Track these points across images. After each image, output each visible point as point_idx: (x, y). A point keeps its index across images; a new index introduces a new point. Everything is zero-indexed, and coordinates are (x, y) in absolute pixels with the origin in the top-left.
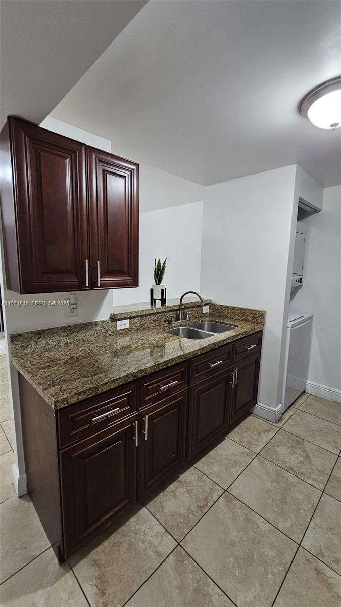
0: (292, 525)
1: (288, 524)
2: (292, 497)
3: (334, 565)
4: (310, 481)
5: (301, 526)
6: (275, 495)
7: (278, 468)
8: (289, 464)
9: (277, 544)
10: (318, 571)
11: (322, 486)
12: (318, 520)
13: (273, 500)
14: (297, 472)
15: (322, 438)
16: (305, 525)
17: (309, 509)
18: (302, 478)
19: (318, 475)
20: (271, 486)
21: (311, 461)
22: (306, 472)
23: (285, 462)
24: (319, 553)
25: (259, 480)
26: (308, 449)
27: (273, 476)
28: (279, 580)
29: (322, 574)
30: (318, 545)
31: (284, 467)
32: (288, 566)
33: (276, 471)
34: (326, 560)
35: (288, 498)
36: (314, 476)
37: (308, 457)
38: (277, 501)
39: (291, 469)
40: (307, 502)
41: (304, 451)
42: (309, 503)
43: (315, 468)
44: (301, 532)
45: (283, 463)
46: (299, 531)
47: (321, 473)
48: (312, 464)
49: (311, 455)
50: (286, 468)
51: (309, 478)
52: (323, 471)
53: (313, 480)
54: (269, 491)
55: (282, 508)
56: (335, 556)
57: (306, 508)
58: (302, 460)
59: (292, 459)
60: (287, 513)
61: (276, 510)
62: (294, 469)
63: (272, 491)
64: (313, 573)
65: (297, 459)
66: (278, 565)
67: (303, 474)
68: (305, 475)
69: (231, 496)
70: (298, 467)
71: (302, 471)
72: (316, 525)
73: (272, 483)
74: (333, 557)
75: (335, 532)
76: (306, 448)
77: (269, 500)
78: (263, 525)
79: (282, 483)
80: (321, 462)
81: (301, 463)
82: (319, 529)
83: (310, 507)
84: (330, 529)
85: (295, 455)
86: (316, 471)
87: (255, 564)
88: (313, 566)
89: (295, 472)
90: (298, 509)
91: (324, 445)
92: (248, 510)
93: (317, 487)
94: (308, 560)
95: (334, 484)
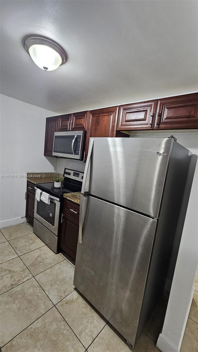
0: (44, 304)
1: (43, 307)
2: (29, 295)
3: (66, 294)
4: (25, 280)
5: (46, 300)
6: (24, 306)
7: (7, 293)
8: (8, 284)
9: (51, 319)
10: (67, 303)
11: (31, 275)
12: (46, 289)
13: (26, 308)
14: (16, 283)
15: (3, 256)
16: (46, 297)
17: (39, 289)
18: (21, 283)
19: (24, 273)
20: (16, 305)
21: (14, 271)
22: (19, 278)
23: (5, 286)
24: (60, 298)
25: (8, 312)
26: (5, 268)
27: (10, 300)
28: (67, 327)
29: (68, 301)
30: (57, 296)
31: (8, 289)
32: (62, 318)
33: (8, 296)
34: (63, 296)
35: (29, 298)
36: (24, 276)
37: (10, 271)
38: (28, 306)
39: (12, 285)
40: (35, 289)
41: (5, 270)
42: (36, 288)
43: (19, 272)
44: (49, 301)
45: (5, 288)
46: (48, 302)
47: (23, 271)
48: (16, 272)
49: (10, 269)
50: (10, 288)
51: (23, 279)
52: (23, 269)
53: (25, 277)
54: (19, 309)
55: (33, 305)
56: (63, 291)
57: (38, 291)
58: (10, 275)
59: (7, 280)
60: (37, 304)
61: (33, 310)
62: (13, 283)
63: (20, 307)
64: (67, 305)
65: (8, 277)
66: (60, 324)
67: (19, 280)
68: (20, 280)
69: (8, 345)
70: (13, 281)
71: (17, 280)
72: (48, 291)
73: (14, 303)
74: (63, 292)
75: (53, 284)
76: (4, 268)
77: (25, 312)
78: (38, 325)
79: (18, 297)
80: (17, 267)
81: (11, 277)
82: (50, 291)
83: (38, 288)
84: (51, 285)
85: (5, 277)
86: (21, 273)
87: (58, 341)
88: (64, 304)
89: (15, 284)
90: (37, 295)
91: (9, 258)
92: (25, 331)
93: (30, 278)
94: (62, 305)
95: (32, 269)
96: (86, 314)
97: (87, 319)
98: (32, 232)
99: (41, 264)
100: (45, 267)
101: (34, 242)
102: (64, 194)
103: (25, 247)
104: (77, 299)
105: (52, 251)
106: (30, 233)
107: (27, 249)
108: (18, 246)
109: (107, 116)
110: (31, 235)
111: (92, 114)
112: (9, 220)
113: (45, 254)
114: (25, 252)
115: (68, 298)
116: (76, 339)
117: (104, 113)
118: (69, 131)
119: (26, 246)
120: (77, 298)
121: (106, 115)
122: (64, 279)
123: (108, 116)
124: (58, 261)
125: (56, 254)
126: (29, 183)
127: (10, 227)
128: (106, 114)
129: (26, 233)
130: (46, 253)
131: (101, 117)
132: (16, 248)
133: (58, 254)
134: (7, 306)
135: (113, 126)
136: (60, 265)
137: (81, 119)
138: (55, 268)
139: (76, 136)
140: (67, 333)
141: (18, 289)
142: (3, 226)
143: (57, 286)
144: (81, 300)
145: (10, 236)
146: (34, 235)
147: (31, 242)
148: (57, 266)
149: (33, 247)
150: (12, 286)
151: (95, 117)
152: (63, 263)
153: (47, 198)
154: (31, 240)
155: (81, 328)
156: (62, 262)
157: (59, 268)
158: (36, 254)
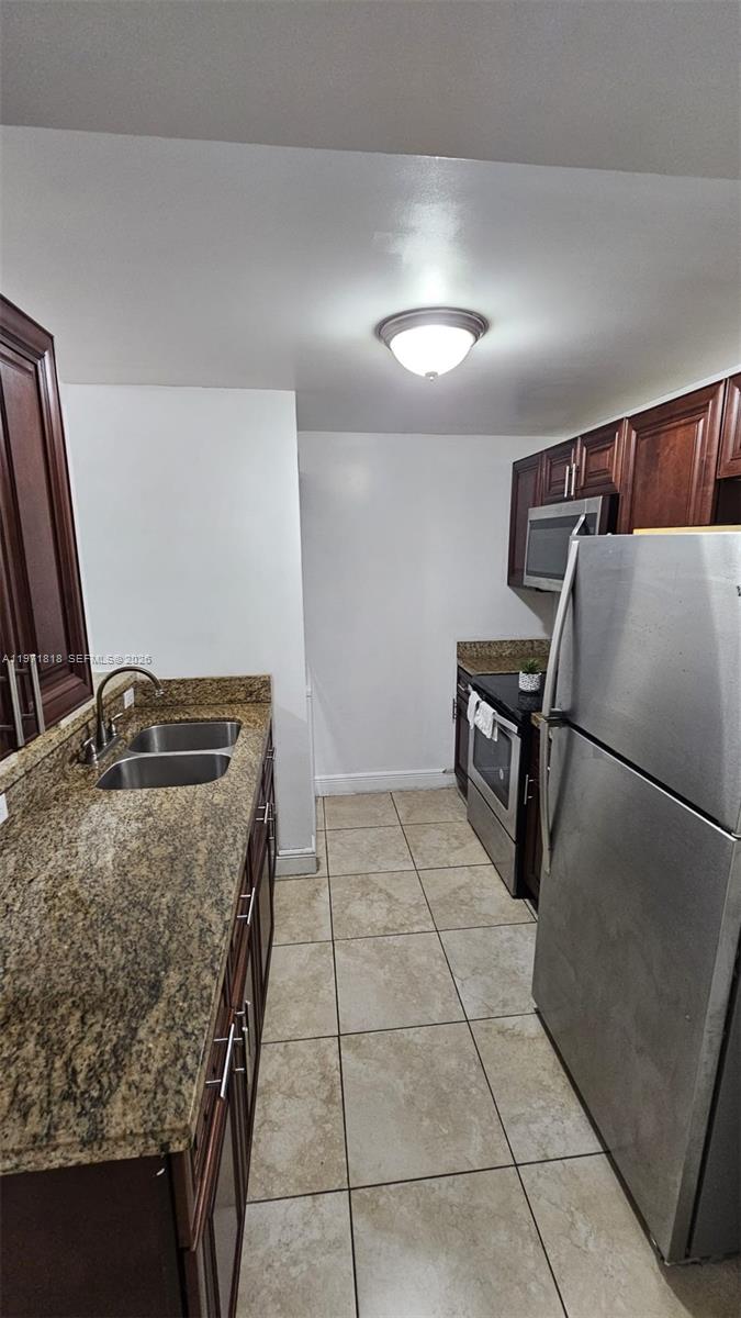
0: (443, 1004)
1: (439, 1006)
2: (416, 967)
3: (508, 1011)
4: (416, 929)
5: (450, 996)
6: (398, 982)
7: (372, 940)
8: (380, 923)
9: (449, 1044)
10: (502, 1032)
11: (431, 924)
12: (458, 972)
13: (403, 991)
14: (396, 927)
15: (384, 858)
16: (453, 990)
17: (441, 966)
18: (406, 931)
19: (418, 913)
20: (385, 974)
21: (397, 900)
22: (403, 920)
23: (372, 925)
24: (487, 1011)
25: (366, 979)
26: (382, 885)
27: (376, 957)
28: (484, 1087)
29: (507, 1031)
30: (480, 1002)
31: (376, 932)
32: (478, 1058)
33: (375, 946)
34: (498, 1011)
35: (414, 973)
36: (416, 918)
37: (390, 896)
38: (406, 987)
39: (386, 928)
40: (434, 960)
41: (380, 891)
42: (436, 959)
43: (408, 906)
44: (456, 1002)
45: (373, 928)
46: (453, 1004)
47: (417, 906)
48: (401, 903)
49: (390, 891)
50: (381, 932)
51: (412, 925)
52: (416, 903)
53: (417, 924)
54: (388, 984)
55: (418, 992)
56: (500, 999)
57: (438, 969)
58: (388, 906)
59: (378, 914)
60: (428, 994)
61: (414, 1001)
62: (390, 926)
63: (391, 981)
64: (500, 1040)
65: (382, 908)
66: (469, 1068)
67: (403, 923)
68: (405, 924)
69: (353, 1037)
70: (391, 920)
71: (398, 921)
72: (463, 981)
73: (381, 968)
74: (500, 1001)
75: (481, 971)
76: (379, 886)
77: (398, 996)
78: (419, 1037)
79: (393, 958)
80: (408, 893)
81: (389, 911)
82: (468, 982)
83: (440, 962)
84: (474, 971)
85: (375, 905)
86: (412, 910)
87: (450, 1096)
88: (494, 1032)
89: (393, 930)
90: (433, 977)
91: (393, 866)
92: (389, 1034)
93: (427, 930)
94: (487, 1030)
95: (438, 911)
96: (547, 1089)
97: (545, 1100)
98: (464, 819)
99: (463, 907)
100: (473, 921)
101: (463, 845)
102: (533, 714)
103: (435, 851)
104: (533, 1039)
105: (503, 886)
106: (460, 819)
107: (440, 859)
108: (421, 844)
109: (683, 429)
110: (459, 825)
111: (636, 430)
112: (385, 773)
113: (482, 886)
114: (432, 864)
115: (509, 1022)
116: (497, 1123)
117: (671, 417)
118: (569, 499)
119: (438, 849)
120: (536, 1038)
121: (681, 426)
122: (514, 973)
123: (687, 428)
124: (515, 918)
125: (514, 897)
126: (462, 673)
127: (415, 791)
128: (682, 422)
129: (450, 815)
130: (485, 883)
131: (663, 435)
132: (416, 848)
133: (517, 901)
134: (366, 967)
135: (705, 466)
136: (515, 932)
137: (603, 454)
138: (498, 934)
139: (582, 519)
140: (479, 1097)
141: (398, 941)
142: (399, 786)
143: (489, 980)
144: (544, 1046)
145: (409, 814)
146: (468, 827)
147: (455, 843)
148: (506, 933)
149: (457, 857)
150: (387, 932)
151: (646, 437)
152: (527, 928)
153: (490, 720)
154: (457, 838)
155: (518, 1110)
156: (524, 926)
157: (510, 939)
158: (463, 877)
